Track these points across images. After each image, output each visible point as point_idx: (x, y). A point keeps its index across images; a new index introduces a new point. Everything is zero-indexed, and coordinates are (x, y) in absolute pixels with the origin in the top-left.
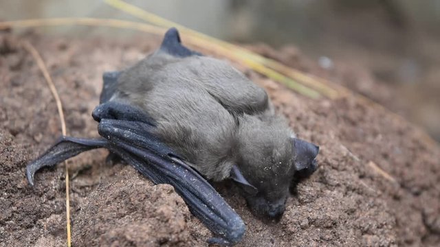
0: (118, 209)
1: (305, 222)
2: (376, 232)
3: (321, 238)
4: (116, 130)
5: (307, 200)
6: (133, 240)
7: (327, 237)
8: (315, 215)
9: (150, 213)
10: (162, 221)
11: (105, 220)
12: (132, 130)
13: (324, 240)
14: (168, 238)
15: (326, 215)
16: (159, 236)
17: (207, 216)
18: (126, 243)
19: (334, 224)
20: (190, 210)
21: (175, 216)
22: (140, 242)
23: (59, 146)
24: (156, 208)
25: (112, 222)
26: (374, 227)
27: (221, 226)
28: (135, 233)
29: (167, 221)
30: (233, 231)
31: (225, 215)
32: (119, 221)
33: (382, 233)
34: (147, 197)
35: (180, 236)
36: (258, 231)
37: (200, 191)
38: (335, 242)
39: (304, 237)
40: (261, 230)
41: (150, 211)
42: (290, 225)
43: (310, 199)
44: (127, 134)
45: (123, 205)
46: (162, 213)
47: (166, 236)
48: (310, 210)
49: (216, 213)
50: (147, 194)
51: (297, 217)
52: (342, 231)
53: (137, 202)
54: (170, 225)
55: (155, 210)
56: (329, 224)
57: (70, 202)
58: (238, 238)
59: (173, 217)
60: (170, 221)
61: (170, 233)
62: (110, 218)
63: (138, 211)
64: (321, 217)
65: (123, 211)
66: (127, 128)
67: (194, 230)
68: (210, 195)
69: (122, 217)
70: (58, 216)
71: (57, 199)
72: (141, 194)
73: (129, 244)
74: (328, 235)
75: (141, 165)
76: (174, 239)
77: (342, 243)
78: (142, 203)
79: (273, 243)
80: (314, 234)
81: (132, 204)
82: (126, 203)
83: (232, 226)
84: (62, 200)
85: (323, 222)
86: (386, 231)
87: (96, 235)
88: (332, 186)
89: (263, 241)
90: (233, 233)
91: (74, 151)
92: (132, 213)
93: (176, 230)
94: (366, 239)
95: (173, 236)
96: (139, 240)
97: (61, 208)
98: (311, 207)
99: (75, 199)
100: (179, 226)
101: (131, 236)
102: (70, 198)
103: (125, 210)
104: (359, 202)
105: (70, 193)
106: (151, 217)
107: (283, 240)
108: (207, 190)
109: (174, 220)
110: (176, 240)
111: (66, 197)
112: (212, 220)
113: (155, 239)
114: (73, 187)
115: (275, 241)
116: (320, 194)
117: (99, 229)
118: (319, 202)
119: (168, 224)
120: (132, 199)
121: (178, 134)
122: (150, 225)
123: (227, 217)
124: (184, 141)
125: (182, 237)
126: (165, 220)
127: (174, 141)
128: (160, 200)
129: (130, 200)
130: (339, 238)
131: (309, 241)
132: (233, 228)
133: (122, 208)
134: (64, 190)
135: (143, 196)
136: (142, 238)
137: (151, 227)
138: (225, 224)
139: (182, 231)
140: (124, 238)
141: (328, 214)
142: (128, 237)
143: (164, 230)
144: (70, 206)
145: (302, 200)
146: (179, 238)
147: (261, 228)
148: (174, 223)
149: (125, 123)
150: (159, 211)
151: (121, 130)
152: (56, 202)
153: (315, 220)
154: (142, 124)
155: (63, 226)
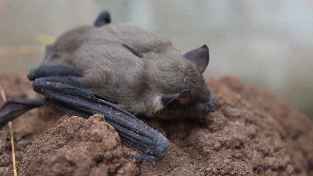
0: (57, 141)
1: (217, 145)
2: (274, 154)
3: (233, 157)
4: (48, 83)
5: (216, 128)
6: (72, 159)
7: (238, 155)
8: (225, 138)
9: (86, 137)
10: (96, 142)
11: (46, 151)
12: (63, 82)
13: (236, 158)
14: (104, 155)
15: (234, 137)
16: (95, 154)
17: (134, 139)
18: (66, 163)
19: (242, 144)
20: (119, 135)
21: (108, 135)
22: (79, 161)
23: (6, 108)
24: (90, 131)
25: (52, 152)
26: (272, 150)
27: (148, 144)
28: (74, 154)
29: (101, 141)
30: (158, 145)
31: (149, 134)
32: (58, 150)
33: (280, 155)
34: (81, 126)
35: (114, 152)
36: (179, 156)
37: (125, 121)
38: (244, 159)
39: (218, 157)
40: (182, 155)
41: (85, 135)
42: (205, 147)
43: (218, 127)
44: (58, 85)
45: (61, 137)
46: (96, 134)
47: (101, 153)
48: (220, 135)
49: (142, 134)
50: (81, 123)
51: (210, 140)
52: (248, 151)
53: (72, 132)
54: (104, 143)
55: (89, 134)
56: (238, 144)
57: (16, 157)
58: (163, 151)
59: (105, 136)
60: (103, 140)
61: (105, 151)
62: (50, 149)
63: (75, 140)
64: (230, 139)
65: (61, 142)
66: (58, 81)
67: (125, 152)
68: (134, 123)
69: (61, 147)
70: (6, 168)
71: (4, 155)
72: (75, 125)
73: (69, 164)
74: (238, 154)
75: (74, 111)
76: (109, 155)
77: (250, 160)
78: (77, 132)
79: (193, 164)
80: (226, 154)
81: (69, 135)
82: (64, 135)
83: (157, 141)
84: (9, 156)
85: (232, 142)
86: (283, 153)
87: (38, 164)
88: (234, 117)
89: (185, 164)
90: (159, 147)
91: (19, 111)
92: (70, 143)
93: (110, 146)
94: (268, 160)
95: (108, 153)
96: (77, 159)
97: (8, 161)
98: (220, 133)
99: (20, 155)
100: (112, 143)
101: (71, 156)
102: (15, 154)
103: (63, 140)
104: (257, 131)
105: (15, 151)
106: (86, 141)
107: (201, 162)
108: (131, 120)
109: (107, 138)
110: (111, 156)
111: (12, 154)
112: (139, 141)
113: (92, 158)
114: (18, 146)
115: (195, 163)
116: (225, 124)
117: (41, 158)
118: (226, 129)
119: (101, 143)
120: (68, 130)
121: (102, 77)
122: (86, 147)
123: (152, 136)
124: (107, 83)
125: (116, 153)
126: (99, 139)
127: (98, 84)
128: (93, 126)
129: (67, 131)
130: (247, 157)
131: (223, 159)
132: (158, 143)
133: (60, 139)
134: (10, 149)
135: (78, 126)
136: (80, 157)
137: (87, 148)
138: (151, 141)
139: (115, 148)
140: (64, 159)
141: (235, 136)
142: (68, 157)
143: (99, 149)
144: (16, 160)
145: (212, 128)
146: (113, 154)
147: (181, 154)
148: (107, 141)
149: (57, 78)
150: (93, 133)
151: (52, 83)
152: (3, 158)
153: (225, 142)
154: (71, 77)
155: (10, 174)
